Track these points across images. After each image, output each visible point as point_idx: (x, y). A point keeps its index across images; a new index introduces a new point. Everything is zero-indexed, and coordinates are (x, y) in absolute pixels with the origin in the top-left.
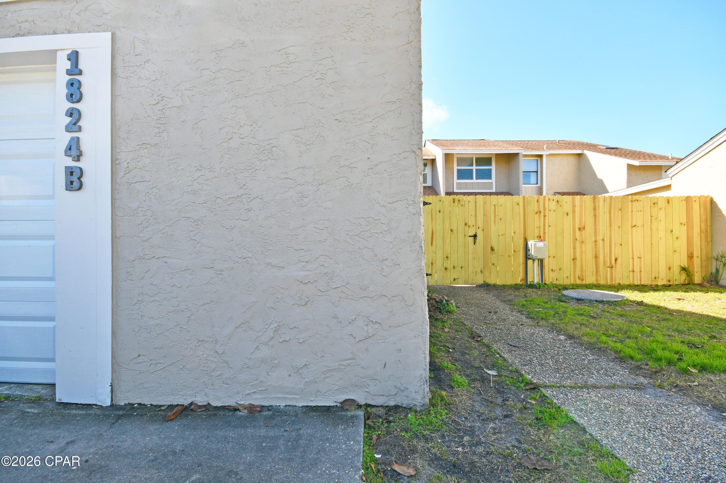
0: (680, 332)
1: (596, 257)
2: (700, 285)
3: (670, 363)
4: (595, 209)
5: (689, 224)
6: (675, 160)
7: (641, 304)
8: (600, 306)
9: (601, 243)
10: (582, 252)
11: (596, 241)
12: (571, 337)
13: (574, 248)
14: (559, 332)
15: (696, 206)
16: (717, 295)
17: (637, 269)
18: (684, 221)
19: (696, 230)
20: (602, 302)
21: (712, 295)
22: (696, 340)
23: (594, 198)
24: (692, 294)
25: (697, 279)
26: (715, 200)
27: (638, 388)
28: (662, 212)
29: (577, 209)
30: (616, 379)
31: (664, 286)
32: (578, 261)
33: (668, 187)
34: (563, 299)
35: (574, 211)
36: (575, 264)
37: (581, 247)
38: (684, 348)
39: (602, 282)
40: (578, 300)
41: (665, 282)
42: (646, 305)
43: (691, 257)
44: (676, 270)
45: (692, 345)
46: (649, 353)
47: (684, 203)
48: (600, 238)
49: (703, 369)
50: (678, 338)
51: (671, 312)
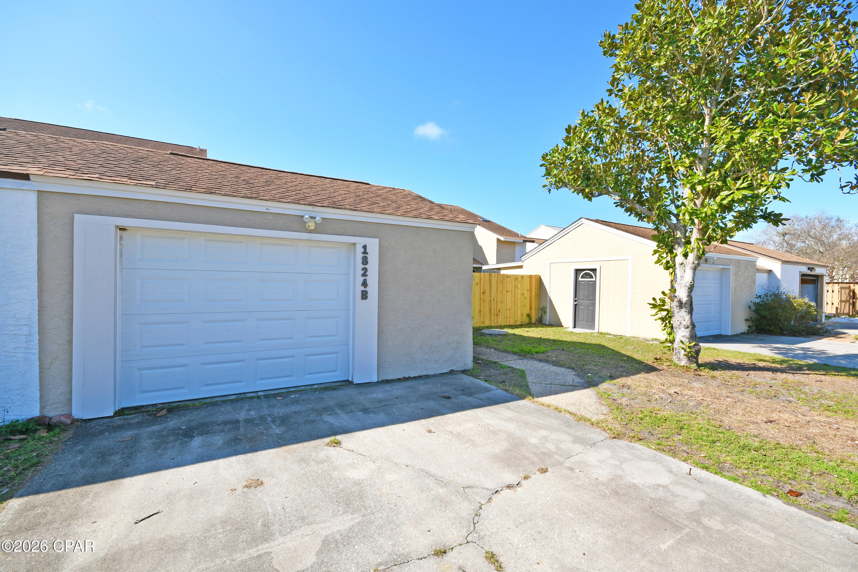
0: (530, 344)
1: (490, 310)
2: (534, 324)
3: (528, 353)
4: (490, 281)
5: (530, 290)
6: (523, 239)
7: (514, 334)
8: (500, 337)
9: (492, 301)
10: (484, 307)
11: (490, 300)
12: (495, 349)
13: (480, 305)
14: (490, 348)
15: (534, 280)
16: (541, 329)
17: (508, 317)
18: (529, 289)
19: (533, 294)
20: (500, 335)
21: (539, 329)
22: (535, 346)
23: (490, 274)
24: (532, 329)
25: (533, 321)
26: (542, 277)
27: (521, 359)
28: (520, 284)
29: (482, 281)
30: (515, 358)
31: (520, 325)
32: (482, 312)
33: (521, 267)
34: (483, 335)
35: (480, 282)
36: (480, 314)
37: (483, 304)
38: (532, 348)
39: (493, 325)
40: (490, 335)
41: (520, 323)
42: (516, 335)
43: (531, 308)
44: (525, 316)
45: (533, 347)
46: (522, 350)
47: (529, 279)
48: (492, 298)
49: (537, 353)
50: (529, 346)
51: (525, 337)
